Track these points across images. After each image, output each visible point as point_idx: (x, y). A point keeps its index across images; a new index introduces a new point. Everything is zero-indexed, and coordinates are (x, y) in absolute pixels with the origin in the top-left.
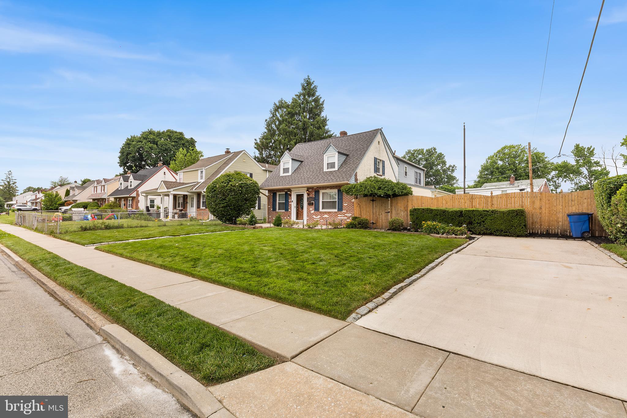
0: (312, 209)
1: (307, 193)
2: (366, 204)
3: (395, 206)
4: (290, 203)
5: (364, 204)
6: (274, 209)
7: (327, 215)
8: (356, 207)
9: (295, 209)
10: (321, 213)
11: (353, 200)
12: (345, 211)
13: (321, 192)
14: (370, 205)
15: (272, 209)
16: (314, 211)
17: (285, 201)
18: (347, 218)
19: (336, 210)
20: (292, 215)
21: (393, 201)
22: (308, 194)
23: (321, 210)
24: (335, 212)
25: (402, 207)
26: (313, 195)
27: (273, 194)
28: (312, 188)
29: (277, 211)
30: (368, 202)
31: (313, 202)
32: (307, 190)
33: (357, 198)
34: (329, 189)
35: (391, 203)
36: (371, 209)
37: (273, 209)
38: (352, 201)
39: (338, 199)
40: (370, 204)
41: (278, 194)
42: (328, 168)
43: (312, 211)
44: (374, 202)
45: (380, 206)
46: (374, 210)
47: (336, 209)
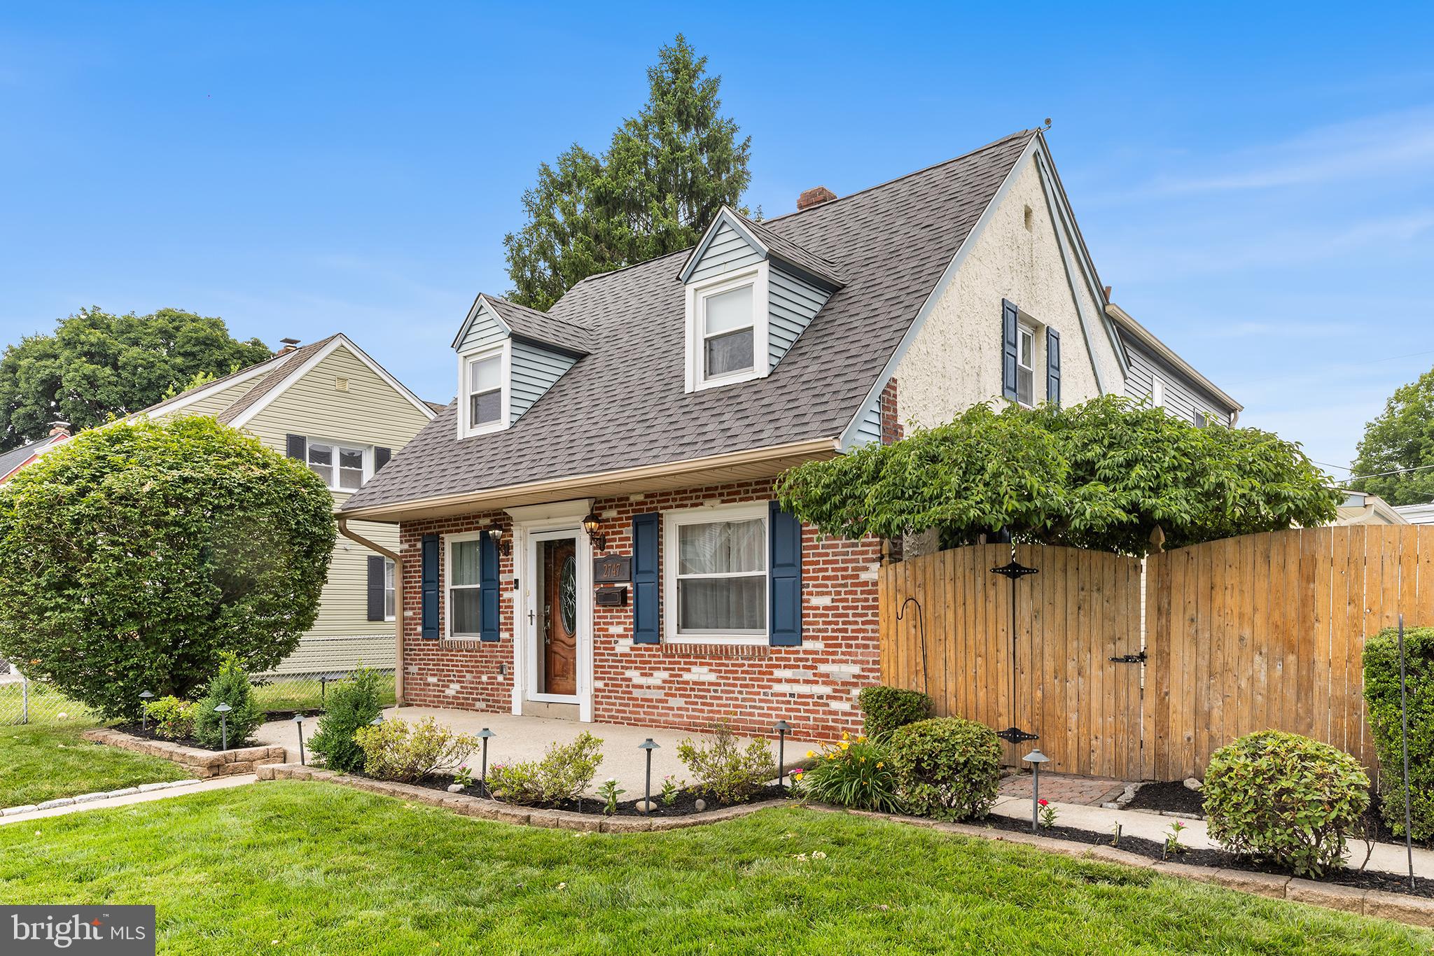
0: (619, 630)
1: (591, 532)
2: (960, 600)
3: (1191, 611)
4: (506, 595)
5: (949, 596)
6: (432, 628)
7: (706, 669)
8: (893, 618)
9: (532, 631)
10: (670, 651)
11: (873, 572)
12: (819, 646)
13: (674, 520)
14: (991, 606)
15: (419, 629)
16: (630, 642)
17: (483, 580)
18: (827, 690)
19: (761, 639)
20: (515, 660)
21: (1178, 577)
22: (599, 541)
23: (672, 635)
24: (757, 651)
25: (1259, 619)
26: (622, 544)
27: (424, 544)
28: (619, 501)
29: (448, 637)
30: (980, 581)
31: (628, 586)
32: (593, 517)
33: (895, 556)
34: (716, 502)
35: (1162, 587)
36: (1002, 635)
37: (424, 628)
38: (864, 576)
39: (773, 564)
40: (992, 593)
41: (449, 540)
42: (710, 372)
43: (622, 641)
44: (1024, 584)
45: (1072, 608)
46: (1024, 639)
47: (763, 627)
